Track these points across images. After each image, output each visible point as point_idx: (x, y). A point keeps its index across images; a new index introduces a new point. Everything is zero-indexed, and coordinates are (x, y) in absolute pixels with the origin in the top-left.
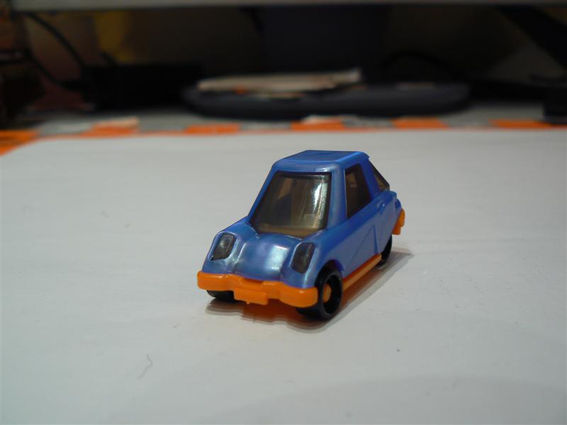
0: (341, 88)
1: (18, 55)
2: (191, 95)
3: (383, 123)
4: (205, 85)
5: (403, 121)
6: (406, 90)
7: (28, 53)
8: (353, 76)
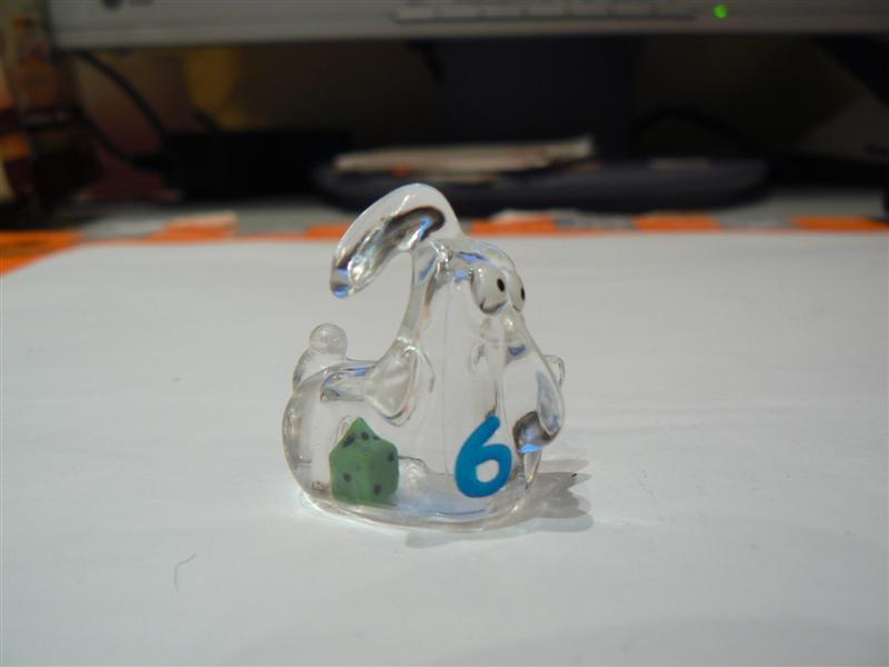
0: (557, 167)
1: (61, 116)
2: (326, 177)
3: (618, 221)
4: (347, 162)
5: (651, 219)
6: (665, 169)
7: (77, 113)
8: (580, 148)
